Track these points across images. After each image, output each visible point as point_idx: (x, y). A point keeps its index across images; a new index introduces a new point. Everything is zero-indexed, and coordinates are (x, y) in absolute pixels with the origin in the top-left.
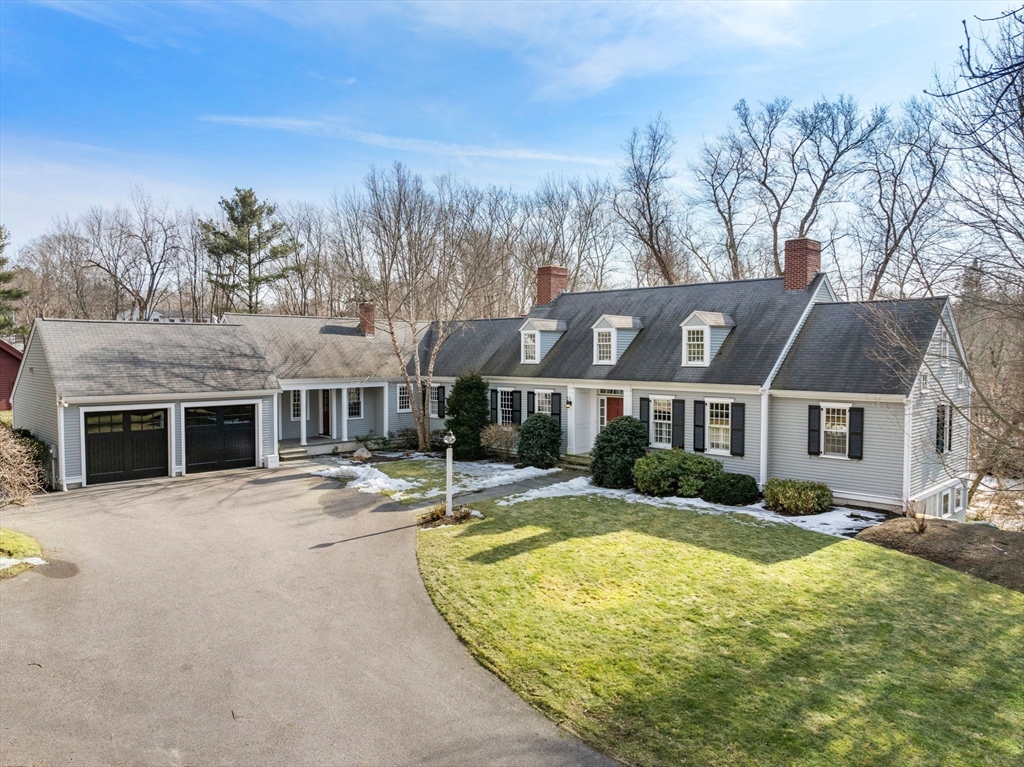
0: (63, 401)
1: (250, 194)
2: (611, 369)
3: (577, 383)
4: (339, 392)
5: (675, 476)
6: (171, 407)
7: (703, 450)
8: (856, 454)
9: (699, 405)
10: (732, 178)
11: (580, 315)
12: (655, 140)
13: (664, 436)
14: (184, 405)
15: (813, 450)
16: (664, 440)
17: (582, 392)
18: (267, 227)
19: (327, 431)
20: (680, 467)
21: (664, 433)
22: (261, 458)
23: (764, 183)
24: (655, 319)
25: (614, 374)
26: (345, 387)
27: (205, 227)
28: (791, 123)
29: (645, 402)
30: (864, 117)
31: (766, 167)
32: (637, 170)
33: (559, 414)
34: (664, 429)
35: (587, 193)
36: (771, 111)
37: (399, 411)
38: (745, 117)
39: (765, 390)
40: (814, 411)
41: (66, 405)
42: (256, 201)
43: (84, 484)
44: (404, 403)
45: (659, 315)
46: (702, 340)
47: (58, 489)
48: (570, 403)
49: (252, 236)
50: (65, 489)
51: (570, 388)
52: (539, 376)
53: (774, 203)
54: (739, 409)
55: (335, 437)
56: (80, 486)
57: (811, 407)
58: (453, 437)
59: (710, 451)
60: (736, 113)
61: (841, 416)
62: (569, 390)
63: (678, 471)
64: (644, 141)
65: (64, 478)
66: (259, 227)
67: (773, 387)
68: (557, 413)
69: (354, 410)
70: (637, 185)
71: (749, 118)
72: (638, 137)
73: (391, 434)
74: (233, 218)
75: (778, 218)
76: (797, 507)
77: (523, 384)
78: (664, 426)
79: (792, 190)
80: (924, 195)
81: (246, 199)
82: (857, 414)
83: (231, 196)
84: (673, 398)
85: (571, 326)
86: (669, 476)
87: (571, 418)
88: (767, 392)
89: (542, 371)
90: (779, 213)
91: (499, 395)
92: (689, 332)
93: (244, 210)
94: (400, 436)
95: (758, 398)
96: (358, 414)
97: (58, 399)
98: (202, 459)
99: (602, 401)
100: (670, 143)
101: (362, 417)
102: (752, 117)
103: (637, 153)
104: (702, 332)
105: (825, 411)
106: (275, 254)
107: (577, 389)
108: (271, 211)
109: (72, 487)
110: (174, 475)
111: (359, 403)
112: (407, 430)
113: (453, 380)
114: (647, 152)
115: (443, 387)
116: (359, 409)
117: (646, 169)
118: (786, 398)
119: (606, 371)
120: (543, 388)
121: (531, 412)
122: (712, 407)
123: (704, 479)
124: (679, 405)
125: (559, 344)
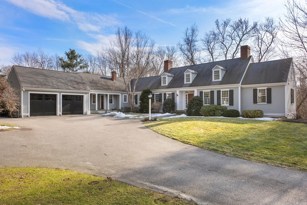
0: (23, 88)
1: (74, 51)
2: (190, 84)
3: (180, 89)
4: (107, 95)
5: (214, 111)
6: (58, 94)
7: (220, 105)
8: (269, 101)
9: (219, 92)
10: (213, 43)
11: (178, 73)
12: (193, 31)
13: (207, 102)
14: (62, 94)
15: (255, 101)
16: (207, 103)
17: (181, 92)
18: (79, 60)
19: (103, 108)
20: (215, 108)
21: (207, 101)
22: (85, 112)
23: (223, 43)
24: (202, 71)
25: (191, 85)
26: (109, 94)
27: (60, 59)
28: (230, 26)
29: (201, 93)
30: (251, 24)
31: (223, 39)
32: (188, 39)
33: (174, 99)
34: (207, 100)
35: (171, 49)
36: (225, 23)
37: (124, 102)
38: (218, 25)
39: (239, 85)
40: (255, 91)
41: (24, 90)
42: (75, 53)
43: (29, 116)
44: (125, 100)
45: (202, 70)
46: (219, 73)
47: (20, 117)
48: (178, 95)
49: (74, 63)
50: (23, 117)
51: (177, 91)
52: (168, 88)
53: (226, 49)
54: (231, 92)
55: (105, 109)
56: (28, 116)
57: (254, 89)
58: (151, 96)
59: (222, 105)
60: (215, 23)
61: (264, 91)
62: (177, 92)
63: (215, 109)
64: (190, 32)
65: (23, 114)
66: (76, 60)
67: (242, 84)
68: (173, 98)
69: (111, 102)
70: (188, 44)
71: (219, 25)
72: (188, 30)
73: (122, 108)
74: (68, 58)
75: (227, 53)
76: (255, 116)
77: (162, 91)
78: (207, 99)
79: (231, 44)
80: (270, 44)
81: (73, 52)
82: (269, 90)
83: (68, 51)
84: (210, 90)
85: (175, 76)
86: (212, 111)
87: (178, 100)
88: (240, 86)
89: (169, 87)
90: (227, 51)
91: (155, 95)
92: (215, 71)
93: (72, 55)
94: (124, 109)
95: (237, 88)
96: (112, 103)
97: (21, 87)
98: (67, 111)
99: (187, 95)
100: (197, 32)
101: (113, 104)
102: (220, 24)
103: (188, 34)
104: (219, 71)
105: (258, 90)
106: (81, 67)
107: (179, 91)
108: (80, 56)
109: (25, 116)
110: (58, 115)
111: (112, 100)
112: (126, 107)
113: (140, 93)
114: (190, 34)
115: (137, 95)
116: (112, 101)
117: (190, 39)
118: (246, 88)
119: (189, 85)
120: (169, 92)
121: (165, 99)
122: (222, 92)
123: (223, 111)
124: (212, 92)
125: (173, 80)
